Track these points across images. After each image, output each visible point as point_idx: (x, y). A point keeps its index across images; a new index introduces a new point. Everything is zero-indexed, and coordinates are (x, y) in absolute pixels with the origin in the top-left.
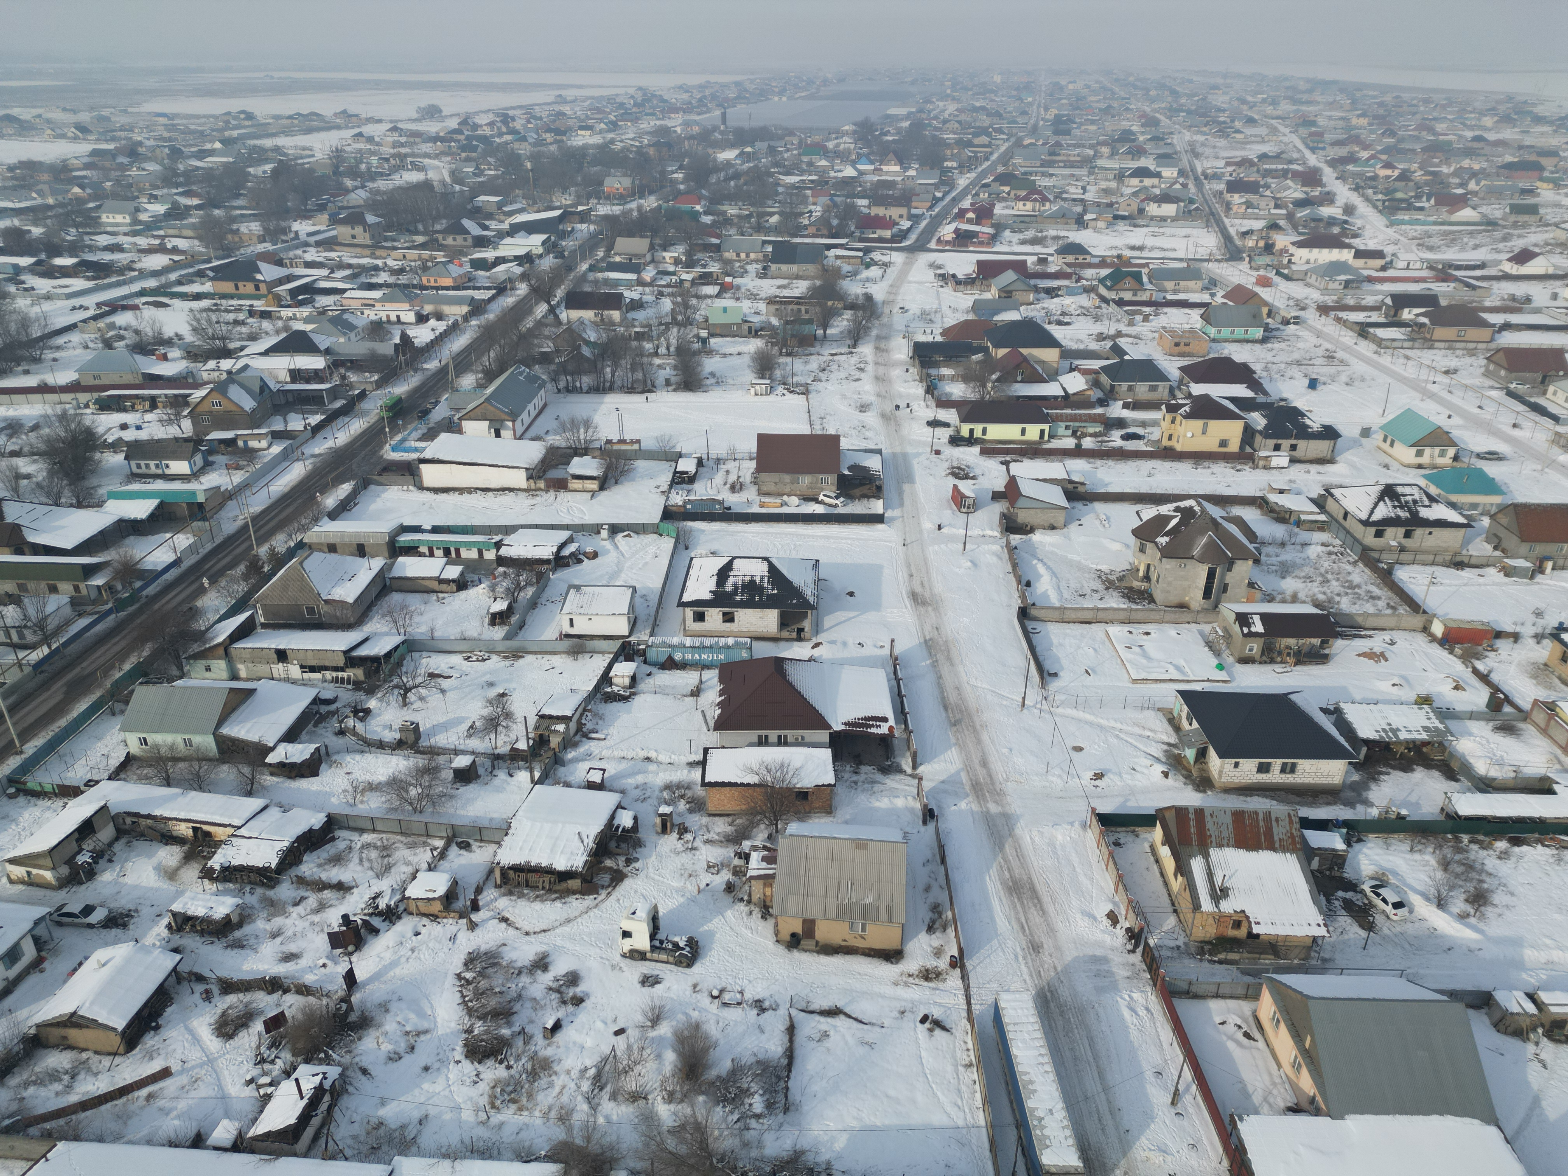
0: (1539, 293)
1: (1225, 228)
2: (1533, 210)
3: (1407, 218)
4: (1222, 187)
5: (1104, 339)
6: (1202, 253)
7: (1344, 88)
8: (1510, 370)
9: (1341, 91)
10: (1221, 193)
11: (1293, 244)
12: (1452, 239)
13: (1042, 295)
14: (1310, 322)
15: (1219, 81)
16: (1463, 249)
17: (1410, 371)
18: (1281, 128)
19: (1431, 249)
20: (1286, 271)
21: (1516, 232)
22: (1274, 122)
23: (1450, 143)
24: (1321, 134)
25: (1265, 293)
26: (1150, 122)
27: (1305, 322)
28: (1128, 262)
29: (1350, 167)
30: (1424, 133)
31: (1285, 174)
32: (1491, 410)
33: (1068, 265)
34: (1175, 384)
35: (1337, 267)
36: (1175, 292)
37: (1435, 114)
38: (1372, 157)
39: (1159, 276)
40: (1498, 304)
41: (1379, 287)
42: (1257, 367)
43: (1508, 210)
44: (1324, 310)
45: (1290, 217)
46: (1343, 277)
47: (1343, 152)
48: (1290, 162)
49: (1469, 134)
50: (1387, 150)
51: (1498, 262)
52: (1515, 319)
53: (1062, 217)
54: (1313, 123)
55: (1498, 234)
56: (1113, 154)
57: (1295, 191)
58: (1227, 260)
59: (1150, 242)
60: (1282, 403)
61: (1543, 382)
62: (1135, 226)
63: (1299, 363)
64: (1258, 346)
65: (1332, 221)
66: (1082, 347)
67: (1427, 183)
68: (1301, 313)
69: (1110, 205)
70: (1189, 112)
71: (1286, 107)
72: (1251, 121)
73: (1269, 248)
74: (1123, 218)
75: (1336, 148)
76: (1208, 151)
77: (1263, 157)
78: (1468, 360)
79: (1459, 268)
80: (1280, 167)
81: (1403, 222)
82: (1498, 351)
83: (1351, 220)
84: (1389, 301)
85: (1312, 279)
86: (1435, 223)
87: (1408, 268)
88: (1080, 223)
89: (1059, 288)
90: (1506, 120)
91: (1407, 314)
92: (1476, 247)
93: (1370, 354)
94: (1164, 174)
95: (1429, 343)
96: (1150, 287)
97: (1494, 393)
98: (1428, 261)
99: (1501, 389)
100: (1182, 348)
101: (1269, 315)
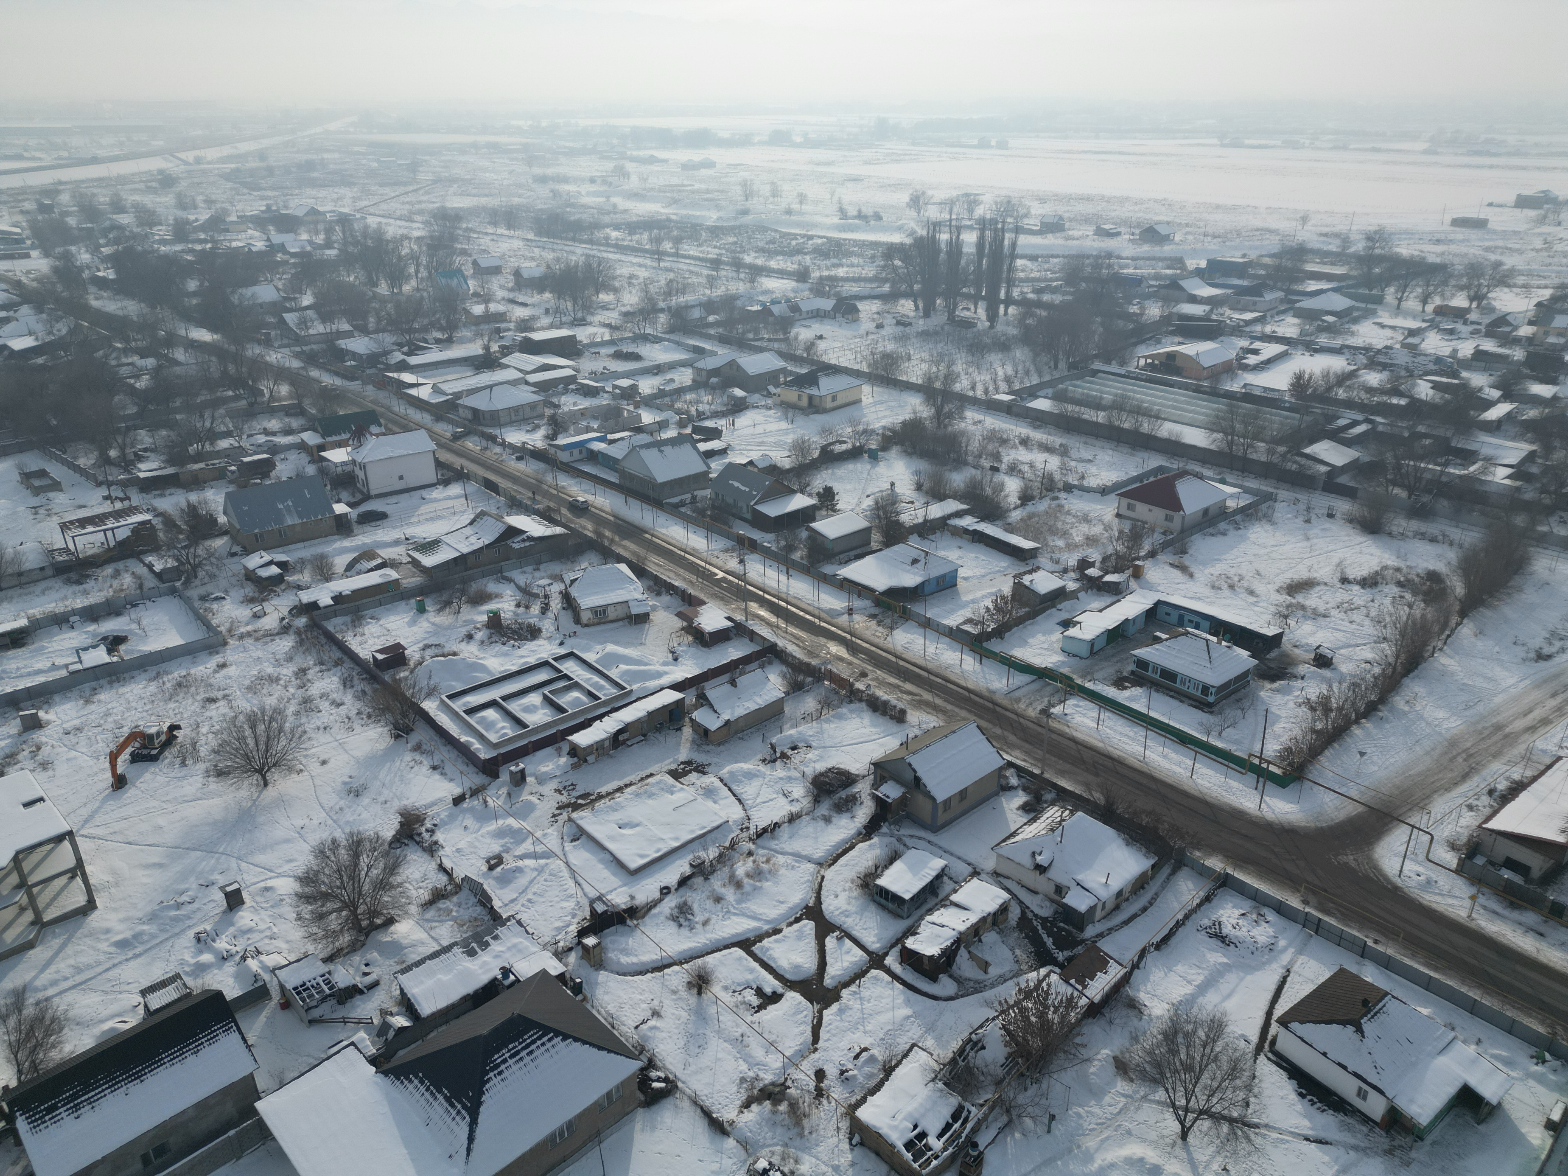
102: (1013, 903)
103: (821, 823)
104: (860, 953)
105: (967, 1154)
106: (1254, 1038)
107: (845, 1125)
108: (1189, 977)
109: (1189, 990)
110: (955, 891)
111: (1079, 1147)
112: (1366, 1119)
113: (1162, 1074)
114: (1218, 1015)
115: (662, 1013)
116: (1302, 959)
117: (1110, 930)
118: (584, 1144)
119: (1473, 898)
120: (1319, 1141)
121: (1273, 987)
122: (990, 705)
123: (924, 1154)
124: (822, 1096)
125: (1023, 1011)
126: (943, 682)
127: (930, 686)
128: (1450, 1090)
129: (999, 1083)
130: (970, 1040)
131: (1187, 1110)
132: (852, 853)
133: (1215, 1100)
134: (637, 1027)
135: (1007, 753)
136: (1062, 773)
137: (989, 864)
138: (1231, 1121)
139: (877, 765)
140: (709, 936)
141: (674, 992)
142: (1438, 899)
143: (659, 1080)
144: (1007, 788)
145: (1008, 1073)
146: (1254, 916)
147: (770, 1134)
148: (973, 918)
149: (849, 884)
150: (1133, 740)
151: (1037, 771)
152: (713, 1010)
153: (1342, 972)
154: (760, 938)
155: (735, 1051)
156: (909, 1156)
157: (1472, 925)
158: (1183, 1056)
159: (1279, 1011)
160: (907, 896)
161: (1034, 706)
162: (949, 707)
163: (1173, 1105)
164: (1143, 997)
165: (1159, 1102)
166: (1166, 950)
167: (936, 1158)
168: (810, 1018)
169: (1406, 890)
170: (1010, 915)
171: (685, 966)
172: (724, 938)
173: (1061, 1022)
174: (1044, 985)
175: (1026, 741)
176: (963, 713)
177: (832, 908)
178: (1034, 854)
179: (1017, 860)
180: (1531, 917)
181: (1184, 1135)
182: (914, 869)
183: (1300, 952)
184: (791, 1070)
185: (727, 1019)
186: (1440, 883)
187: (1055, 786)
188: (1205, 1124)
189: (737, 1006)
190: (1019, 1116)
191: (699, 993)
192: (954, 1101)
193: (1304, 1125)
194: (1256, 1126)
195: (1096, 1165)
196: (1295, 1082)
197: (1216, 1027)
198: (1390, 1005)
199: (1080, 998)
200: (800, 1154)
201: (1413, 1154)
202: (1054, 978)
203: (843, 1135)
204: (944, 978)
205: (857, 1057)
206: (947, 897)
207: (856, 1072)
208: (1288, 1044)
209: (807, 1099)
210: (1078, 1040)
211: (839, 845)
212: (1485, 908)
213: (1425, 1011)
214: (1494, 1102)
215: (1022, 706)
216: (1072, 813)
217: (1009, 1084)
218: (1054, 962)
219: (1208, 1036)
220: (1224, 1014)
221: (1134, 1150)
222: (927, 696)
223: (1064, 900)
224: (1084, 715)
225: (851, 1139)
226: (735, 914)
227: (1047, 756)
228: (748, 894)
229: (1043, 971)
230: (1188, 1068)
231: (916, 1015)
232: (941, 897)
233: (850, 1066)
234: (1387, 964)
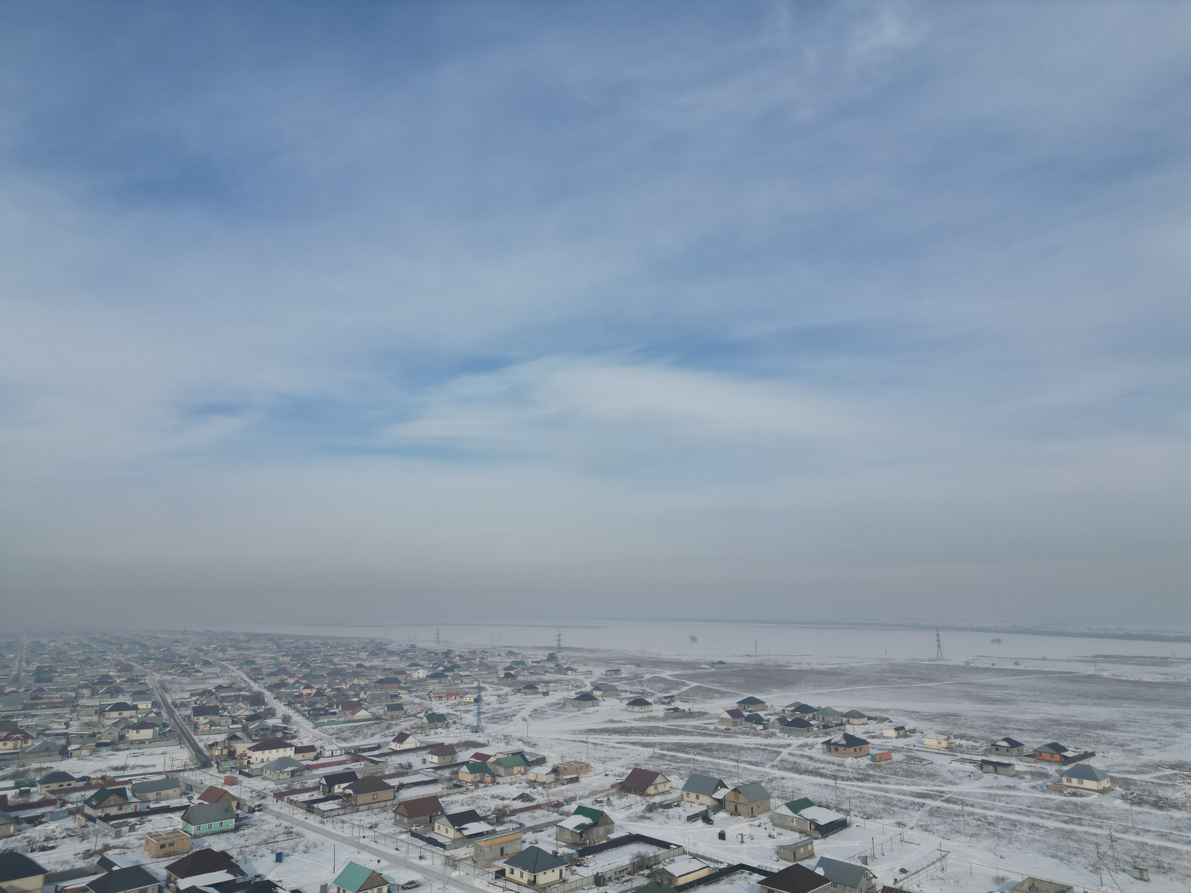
0: (415, 760)
1: (196, 743)
2: (400, 707)
3: (326, 721)
4: (189, 712)
5: (91, 855)
6: (178, 765)
7: (270, 638)
8: (409, 817)
9: (270, 640)
10: (189, 717)
11: (250, 749)
12: (357, 732)
13: (25, 825)
14: (270, 807)
15: (180, 637)
16: (365, 737)
17: (347, 832)
18: (230, 667)
19: (345, 740)
20: (247, 771)
21: (394, 722)
22: (224, 663)
23: (344, 669)
24: (260, 669)
25: (233, 790)
26: (124, 668)
27: (266, 808)
28: (112, 781)
29: (283, 690)
30: (327, 664)
31: (237, 698)
32: (404, 849)
33: (52, 792)
34: (163, 884)
35: (284, 762)
36: (157, 801)
37: (332, 652)
38: (296, 682)
39: (141, 789)
40: (393, 771)
41: (315, 772)
42: (233, 853)
43: (386, 709)
44: (279, 796)
45: (245, 729)
46: (289, 769)
47: (276, 680)
48: (240, 690)
49: (354, 663)
50: (305, 677)
51: (388, 743)
52: (406, 780)
53: (46, 751)
54: (253, 662)
55: (384, 725)
56: (93, 695)
57: (245, 711)
58: (199, 768)
59: (131, 762)
60: (258, 880)
61: (430, 822)
62: (117, 750)
63: (266, 842)
64: (232, 835)
65: (275, 729)
66: (67, 868)
67: (334, 697)
68: (262, 802)
69: (93, 735)
70: (157, 659)
71: (231, 652)
72: (207, 663)
73: (232, 754)
74: (106, 745)
75: (271, 678)
76: (175, 687)
77: (219, 688)
78: (383, 815)
79: (365, 750)
80: (233, 694)
81: (324, 724)
82: (400, 804)
83: (288, 727)
84: (323, 781)
85: (267, 774)
86: (345, 722)
87: (332, 756)
88: (64, 753)
89: (43, 816)
90: (373, 654)
91: (338, 789)
92: (372, 735)
93: (317, 825)
94: (140, 707)
95: (356, 808)
96: (135, 800)
97: (403, 837)
98: (345, 748)
99: (407, 832)
100: (168, 849)
101: (238, 807)
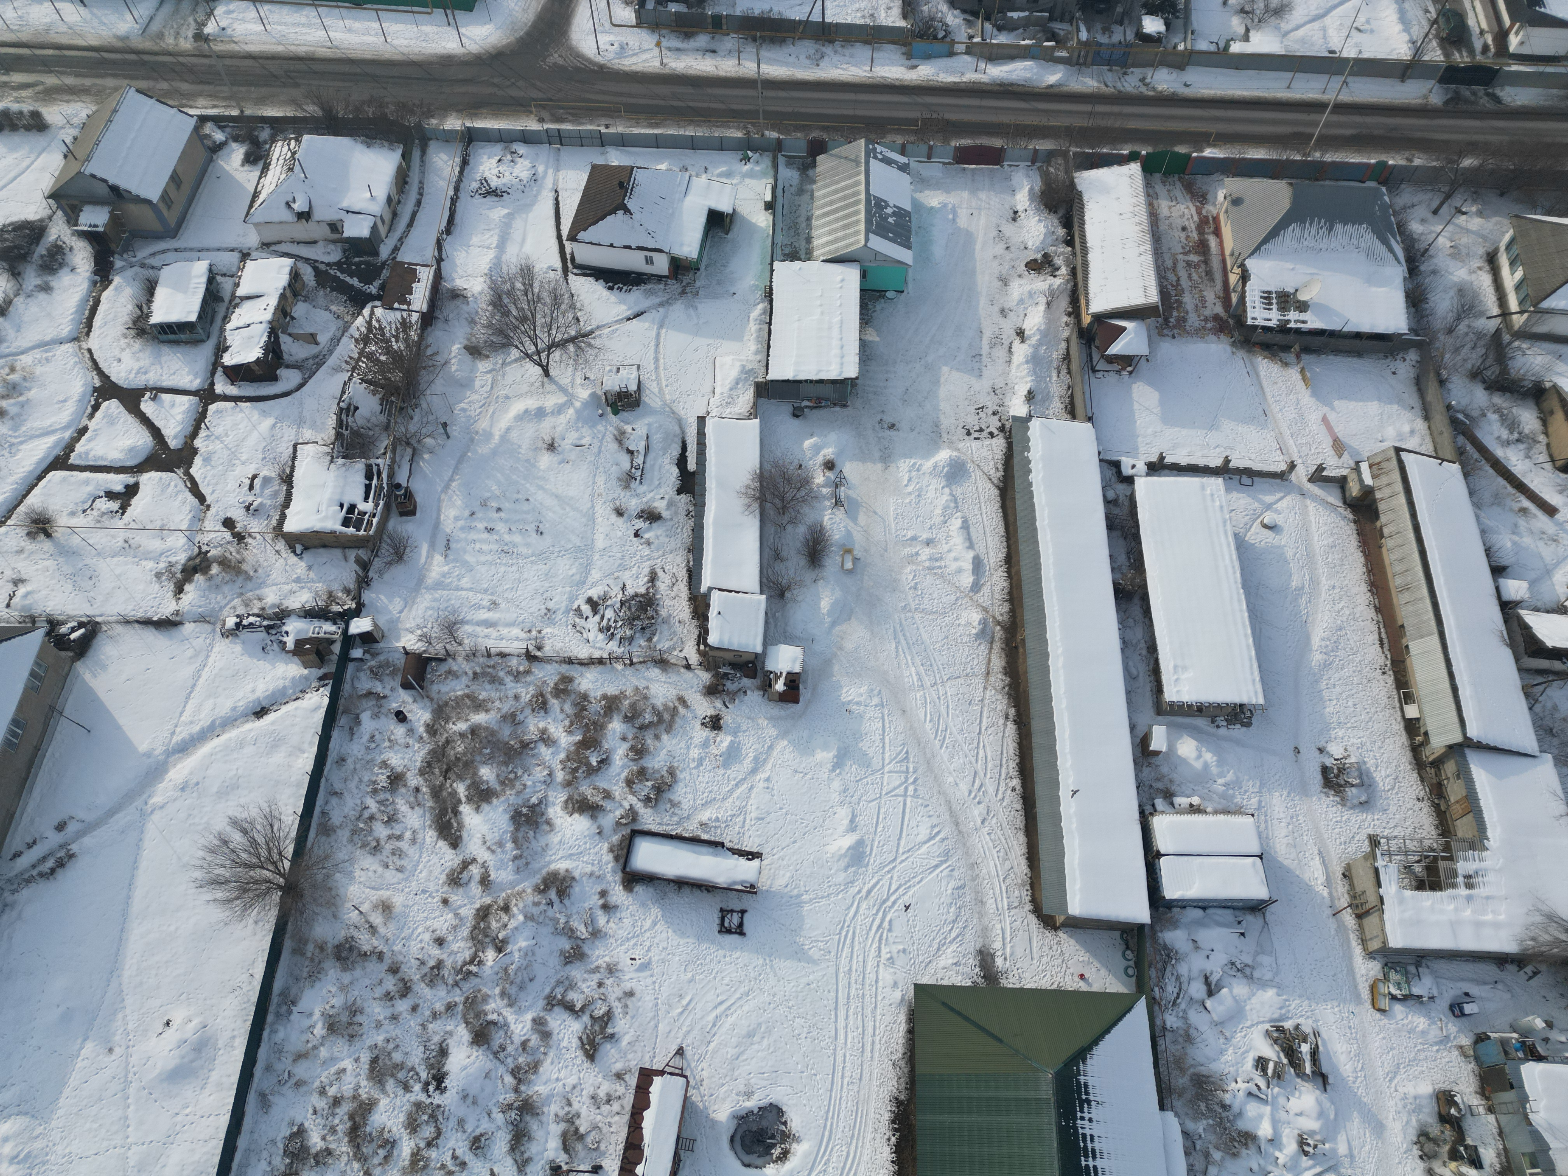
102: (300, 265)
103: (42, 296)
104: (185, 398)
105: (397, 496)
106: (558, 265)
107: (281, 545)
108: (487, 243)
109: (491, 254)
110: (237, 285)
111: (477, 433)
112: (659, 278)
113: (507, 337)
114: (523, 262)
115: (24, 577)
116: (562, 174)
117: (401, 240)
118: (46, 725)
119: (658, 44)
120: (638, 315)
121: (552, 213)
122: (133, 57)
123: (363, 520)
124: (243, 538)
125: (370, 357)
126: (56, 52)
127: (45, 65)
128: (702, 219)
129: (387, 428)
130: (341, 410)
131: (538, 353)
132: (101, 309)
133: (554, 332)
134: (8, 606)
135: (191, 107)
136: (262, 101)
137: (252, 239)
138: (573, 340)
139: (56, 195)
140: (11, 479)
141: (21, 551)
142: (634, 60)
143: (73, 630)
144: (217, 148)
145: (390, 415)
146: (509, 157)
147: (220, 597)
148: (273, 301)
149: (123, 342)
150: (309, 26)
151: (235, 113)
152: (76, 541)
153: (594, 167)
154: (70, 448)
155: (129, 559)
156: (351, 530)
157: (667, 71)
158: (515, 313)
159: (565, 232)
160: (193, 318)
161: (183, 32)
162: (88, 82)
163: (527, 355)
164: (459, 283)
165: (516, 360)
166: (456, 230)
167: (374, 515)
168: (181, 485)
169: (609, 65)
170: (305, 278)
171: (9, 522)
172: (30, 472)
173: (408, 346)
174: (374, 323)
175: (201, 82)
176: (110, 82)
177: (123, 374)
178: (287, 204)
179: (276, 219)
180: (702, 40)
181: (546, 373)
182: (180, 286)
183: (557, 170)
184: (199, 538)
185: (98, 538)
186: (631, 43)
187: (264, 120)
188: (556, 354)
189: (99, 522)
190: (419, 441)
191: (48, 535)
192: (360, 466)
193: (623, 310)
194: (591, 332)
195: (497, 437)
196: (601, 281)
197: (527, 272)
198: (639, 176)
199: (410, 316)
200: (258, 592)
201: (698, 284)
202: (379, 312)
203: (286, 553)
204: (282, 372)
205: (251, 488)
206: (233, 296)
207: (259, 500)
208: (584, 254)
209: (232, 549)
210: (429, 352)
211: (80, 310)
212: (669, 49)
213: (663, 167)
214: (731, 212)
215: (170, 41)
216: (298, 140)
217: (396, 423)
218: (371, 298)
219: (524, 285)
220: (527, 258)
221: (517, 407)
222: (51, 80)
223: (345, 235)
224: (243, 20)
225: (294, 552)
226: (21, 443)
227: (235, 89)
228: (19, 415)
229: (366, 312)
230: (523, 319)
231: (280, 419)
232: (227, 299)
233: (250, 499)
234: (622, 142)
